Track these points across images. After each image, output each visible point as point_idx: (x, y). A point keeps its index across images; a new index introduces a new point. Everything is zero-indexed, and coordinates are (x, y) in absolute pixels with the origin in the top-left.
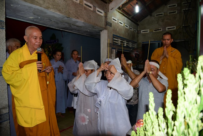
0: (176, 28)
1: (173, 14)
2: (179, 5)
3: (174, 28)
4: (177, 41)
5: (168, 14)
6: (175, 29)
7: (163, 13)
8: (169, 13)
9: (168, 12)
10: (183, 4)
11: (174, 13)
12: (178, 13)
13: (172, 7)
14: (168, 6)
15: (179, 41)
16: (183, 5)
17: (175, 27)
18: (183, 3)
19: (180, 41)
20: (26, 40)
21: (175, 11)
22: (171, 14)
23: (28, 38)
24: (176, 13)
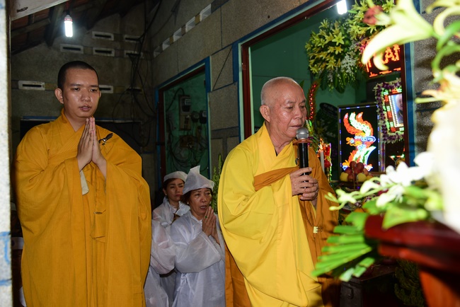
0: (114, 90)
1: (105, 55)
2: (118, 38)
3: (109, 89)
4: (117, 121)
5: (95, 53)
6: (111, 92)
7: (82, 48)
8: (97, 51)
9: (94, 49)
10: (126, 39)
11: (109, 55)
12: (115, 57)
13: (102, 38)
14: (94, 33)
15: (120, 121)
16: (127, 41)
17: (111, 87)
18: (126, 36)
19: (123, 121)
20: (264, 117)
21: (109, 50)
22: (102, 54)
23: (272, 110)
24: (113, 55)
